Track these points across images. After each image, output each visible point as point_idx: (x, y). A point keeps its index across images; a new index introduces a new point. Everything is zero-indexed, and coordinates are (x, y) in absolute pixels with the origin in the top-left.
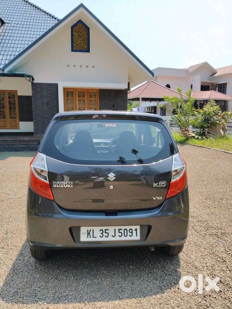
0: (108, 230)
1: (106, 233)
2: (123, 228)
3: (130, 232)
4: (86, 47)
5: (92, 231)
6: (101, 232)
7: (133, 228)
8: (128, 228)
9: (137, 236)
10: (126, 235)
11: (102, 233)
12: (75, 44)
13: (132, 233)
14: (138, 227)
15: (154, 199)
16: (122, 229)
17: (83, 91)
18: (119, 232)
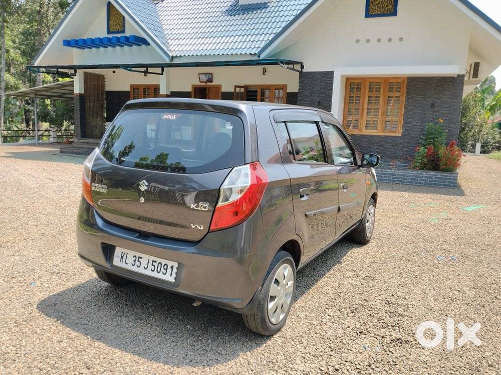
0: (141, 258)
1: (138, 261)
2: (158, 260)
3: (164, 269)
4: (390, 7)
5: (125, 255)
6: (135, 258)
7: (170, 264)
8: (164, 262)
9: (171, 276)
10: (159, 271)
11: (135, 261)
12: (371, 6)
13: (166, 269)
14: (175, 265)
15: (193, 227)
16: (156, 262)
17: (378, 81)
18: (153, 265)
